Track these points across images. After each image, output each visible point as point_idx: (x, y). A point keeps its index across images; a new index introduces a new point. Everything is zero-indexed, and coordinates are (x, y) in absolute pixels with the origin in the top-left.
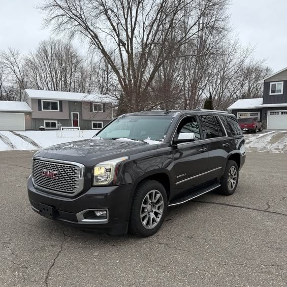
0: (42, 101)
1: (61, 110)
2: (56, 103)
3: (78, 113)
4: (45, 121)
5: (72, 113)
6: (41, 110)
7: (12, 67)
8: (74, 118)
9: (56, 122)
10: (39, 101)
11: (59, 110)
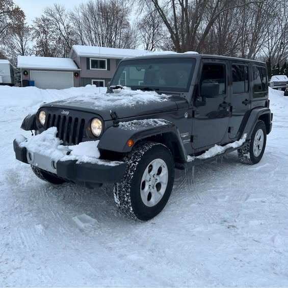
0: (90, 59)
1: (109, 69)
2: (104, 61)
3: (125, 72)
4: (93, 81)
6: (89, 69)
7: (58, 24)
9: (104, 81)
10: (88, 59)
11: (106, 69)
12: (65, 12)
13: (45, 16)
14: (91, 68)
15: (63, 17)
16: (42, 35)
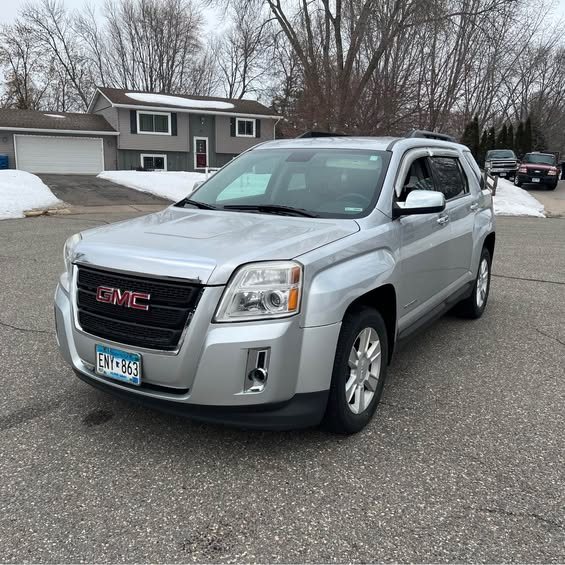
0: (137, 113)
1: (175, 133)
2: (165, 117)
3: (207, 139)
4: (142, 156)
5: (195, 139)
6: (136, 132)
7: (51, 40)
8: (198, 150)
9: (165, 156)
10: (132, 112)
11: (170, 133)
12: (67, 16)
13: (23, 21)
14: (138, 131)
15: (63, 26)
16: (15, 60)
